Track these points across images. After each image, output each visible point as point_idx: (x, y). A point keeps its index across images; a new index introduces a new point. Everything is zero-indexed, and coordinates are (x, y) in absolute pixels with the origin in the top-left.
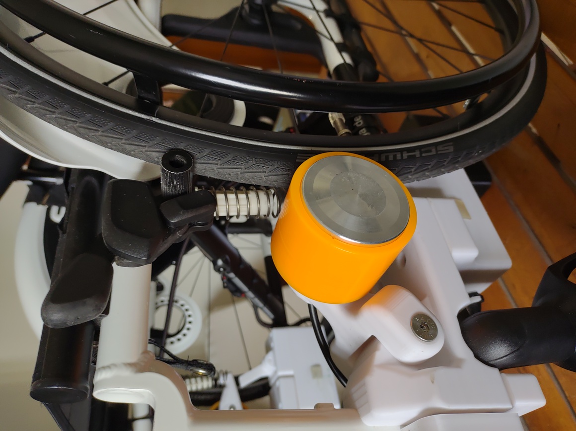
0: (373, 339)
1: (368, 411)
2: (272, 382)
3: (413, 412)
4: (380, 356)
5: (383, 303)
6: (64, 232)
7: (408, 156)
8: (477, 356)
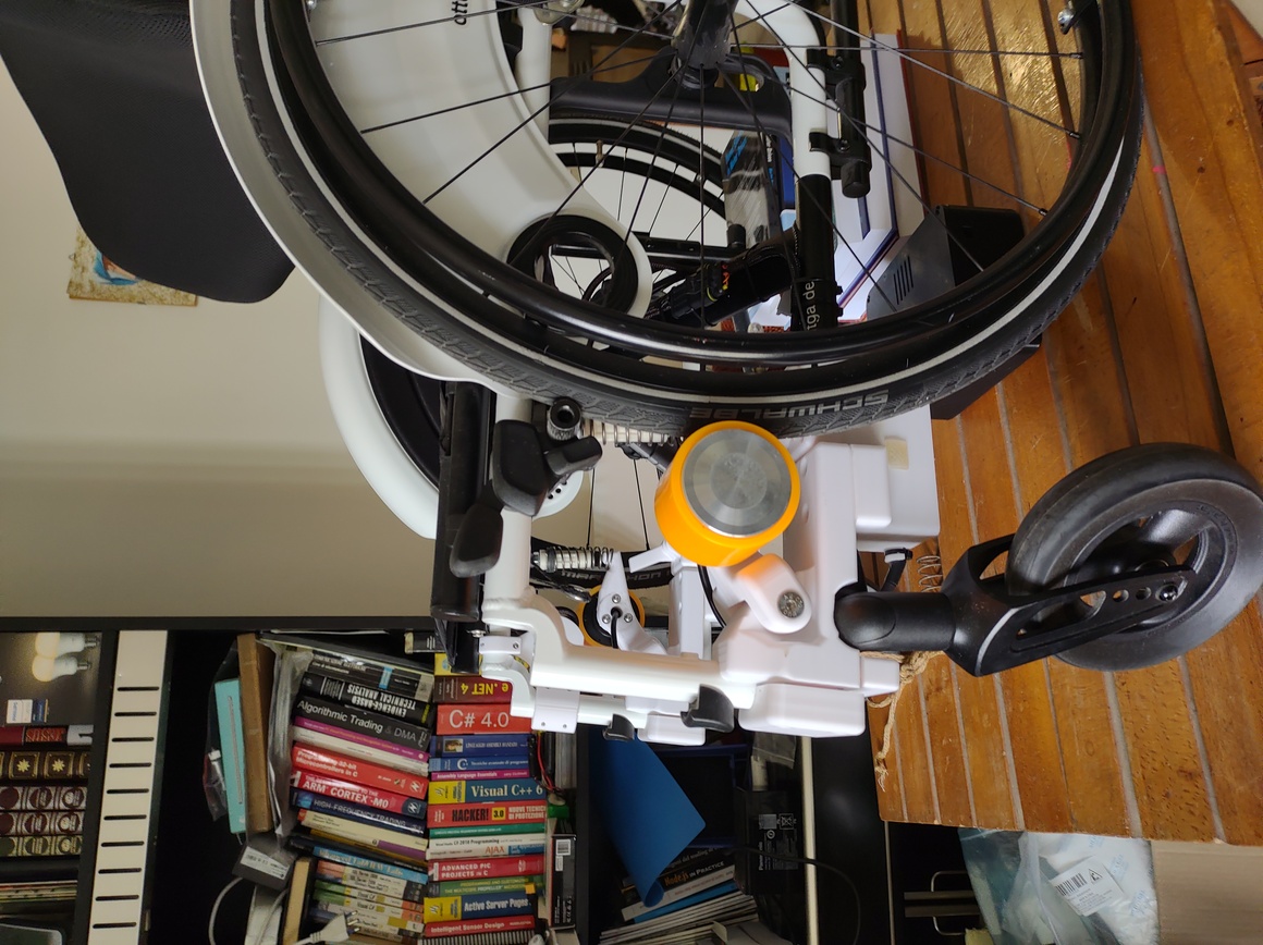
0: (744, 603)
1: (725, 669)
2: (674, 571)
3: (763, 677)
4: (747, 622)
5: (756, 576)
6: (448, 454)
7: (824, 411)
8: (841, 637)
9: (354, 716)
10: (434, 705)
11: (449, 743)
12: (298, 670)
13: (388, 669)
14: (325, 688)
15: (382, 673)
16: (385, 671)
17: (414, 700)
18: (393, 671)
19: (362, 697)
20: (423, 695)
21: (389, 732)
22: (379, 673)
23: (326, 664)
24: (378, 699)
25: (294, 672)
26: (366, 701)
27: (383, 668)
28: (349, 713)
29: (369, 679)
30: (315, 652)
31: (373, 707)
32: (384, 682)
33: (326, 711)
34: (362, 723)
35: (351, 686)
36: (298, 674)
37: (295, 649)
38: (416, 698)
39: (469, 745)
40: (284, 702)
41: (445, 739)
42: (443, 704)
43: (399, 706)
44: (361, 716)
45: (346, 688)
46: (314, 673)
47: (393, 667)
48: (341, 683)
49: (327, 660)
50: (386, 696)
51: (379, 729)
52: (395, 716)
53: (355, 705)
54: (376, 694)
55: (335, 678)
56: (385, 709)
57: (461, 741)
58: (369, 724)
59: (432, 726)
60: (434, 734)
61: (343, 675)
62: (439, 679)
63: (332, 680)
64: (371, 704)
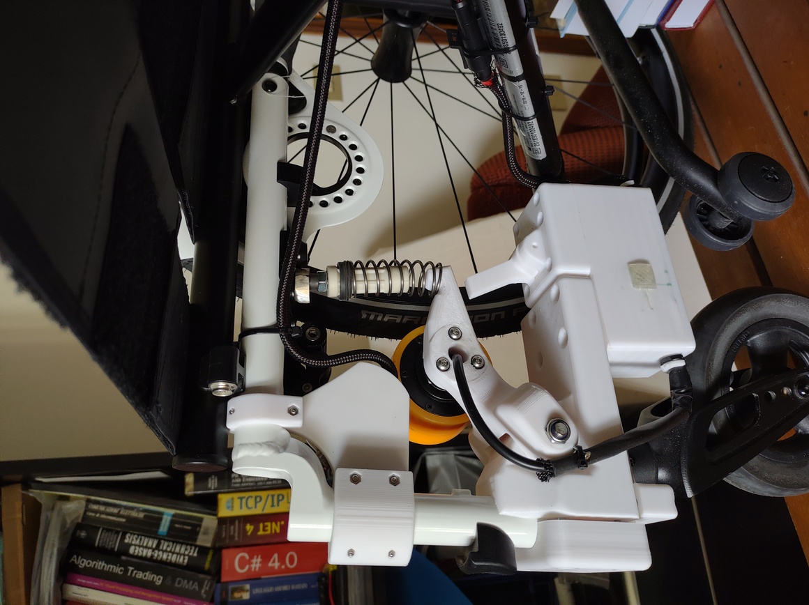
9: (131, 568)
10: (217, 550)
11: (234, 590)
12: (69, 521)
13: (168, 514)
14: (100, 538)
15: (161, 519)
16: (165, 517)
17: (196, 546)
18: (174, 516)
19: (140, 547)
20: (205, 540)
21: (170, 583)
22: (158, 519)
23: (102, 513)
24: (158, 547)
25: (64, 523)
26: (145, 551)
27: (161, 514)
28: (125, 565)
29: (148, 526)
30: (88, 501)
31: (152, 556)
32: (164, 528)
33: (100, 565)
34: (140, 575)
35: (128, 535)
36: (68, 526)
37: (67, 499)
38: (199, 543)
39: (257, 591)
40: (51, 557)
41: (231, 587)
42: (228, 547)
43: (179, 554)
44: (139, 567)
45: (123, 538)
46: (87, 524)
47: (172, 512)
48: (118, 533)
49: (102, 508)
50: (166, 544)
51: (159, 580)
52: (176, 565)
53: (133, 556)
54: (156, 542)
55: (111, 528)
56: (165, 557)
57: (248, 587)
58: (148, 576)
59: (216, 573)
60: (219, 581)
61: (119, 524)
62: (222, 521)
63: (108, 530)
64: (150, 553)
